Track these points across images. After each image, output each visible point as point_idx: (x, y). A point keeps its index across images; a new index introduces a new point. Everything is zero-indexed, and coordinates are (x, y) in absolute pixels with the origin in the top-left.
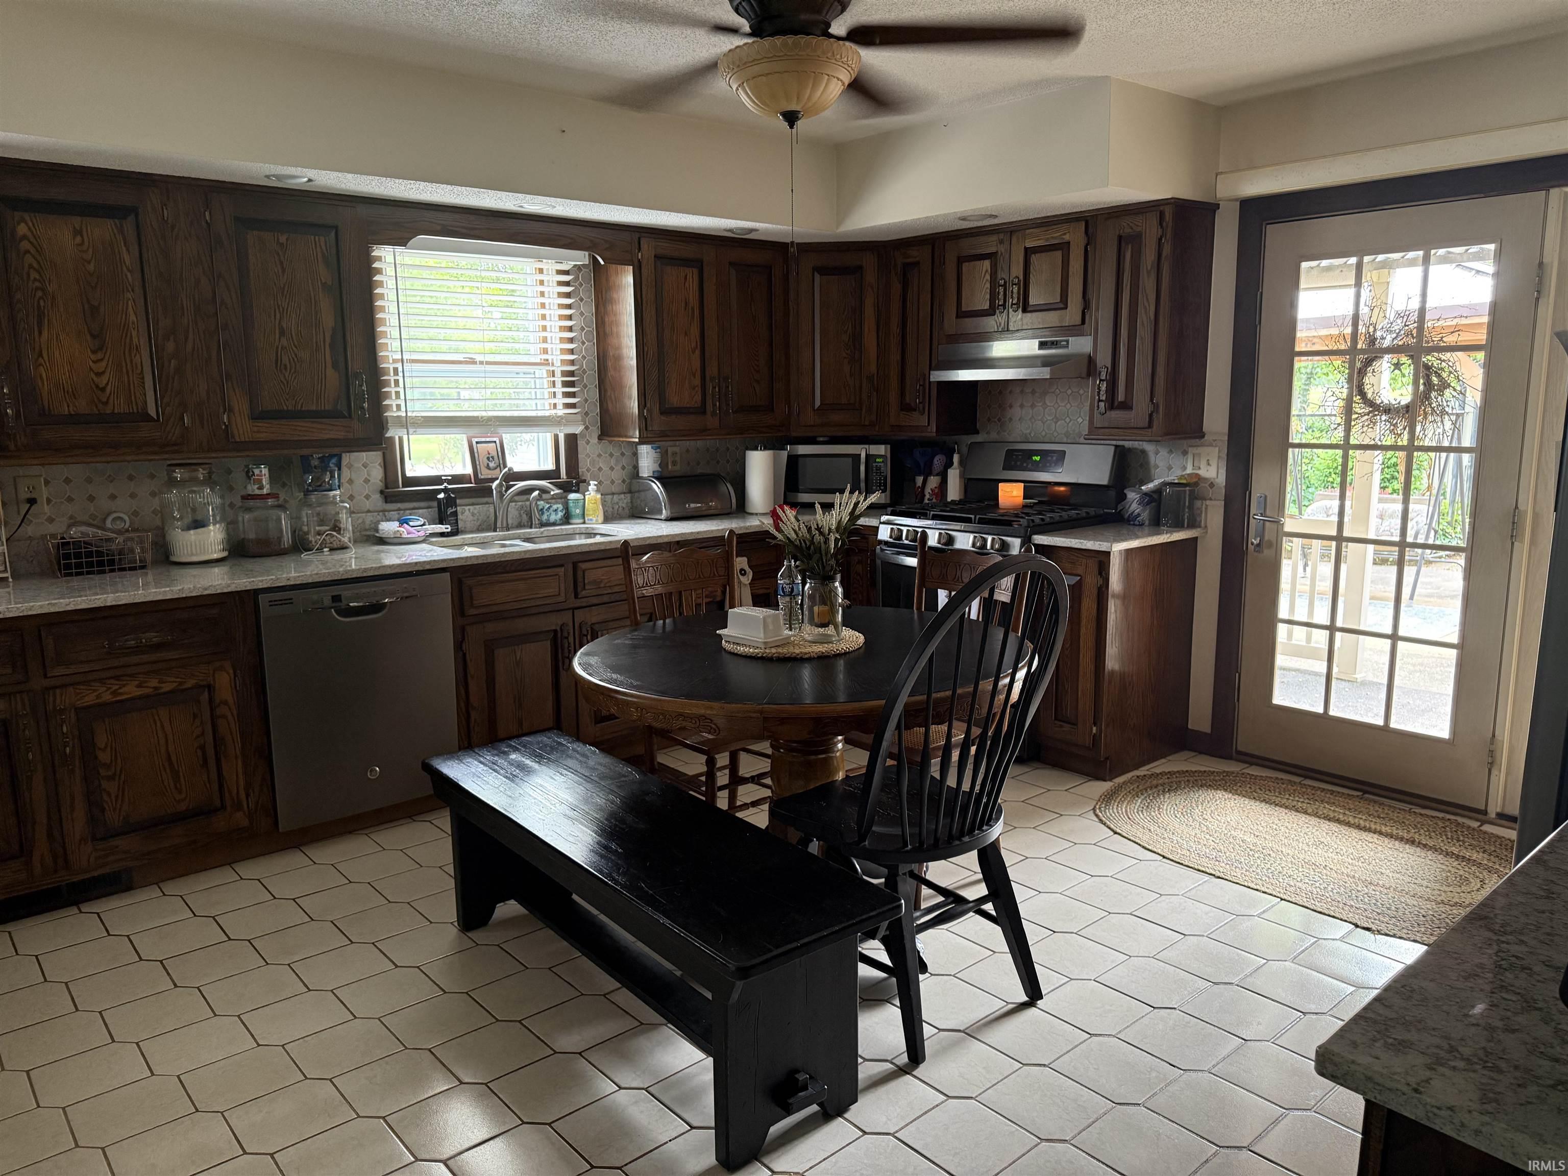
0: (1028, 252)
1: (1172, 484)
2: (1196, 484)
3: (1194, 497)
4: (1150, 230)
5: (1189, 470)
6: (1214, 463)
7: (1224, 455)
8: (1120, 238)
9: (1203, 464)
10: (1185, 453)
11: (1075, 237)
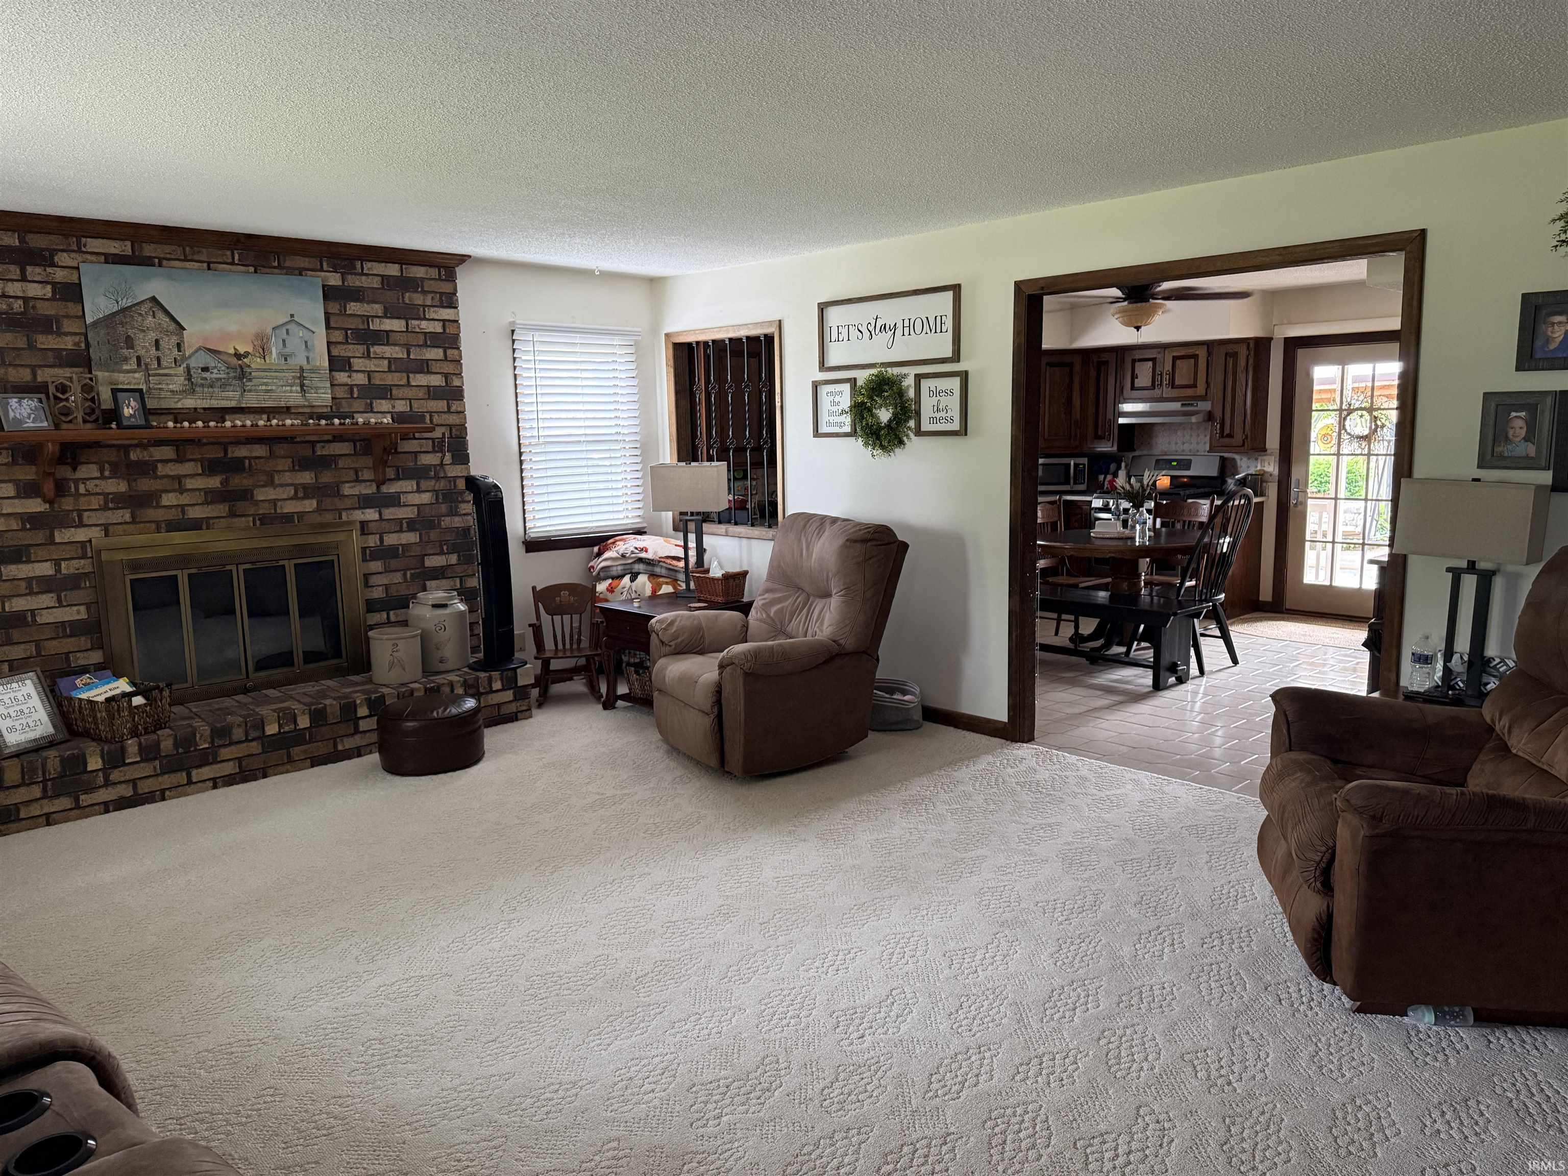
0: (1175, 359)
1: (1252, 475)
2: (1262, 475)
3: (1262, 481)
4: (1243, 351)
5: (1259, 468)
6: (1272, 465)
7: (1277, 459)
8: (1226, 354)
9: (1266, 464)
10: (1257, 459)
11: (1202, 353)
